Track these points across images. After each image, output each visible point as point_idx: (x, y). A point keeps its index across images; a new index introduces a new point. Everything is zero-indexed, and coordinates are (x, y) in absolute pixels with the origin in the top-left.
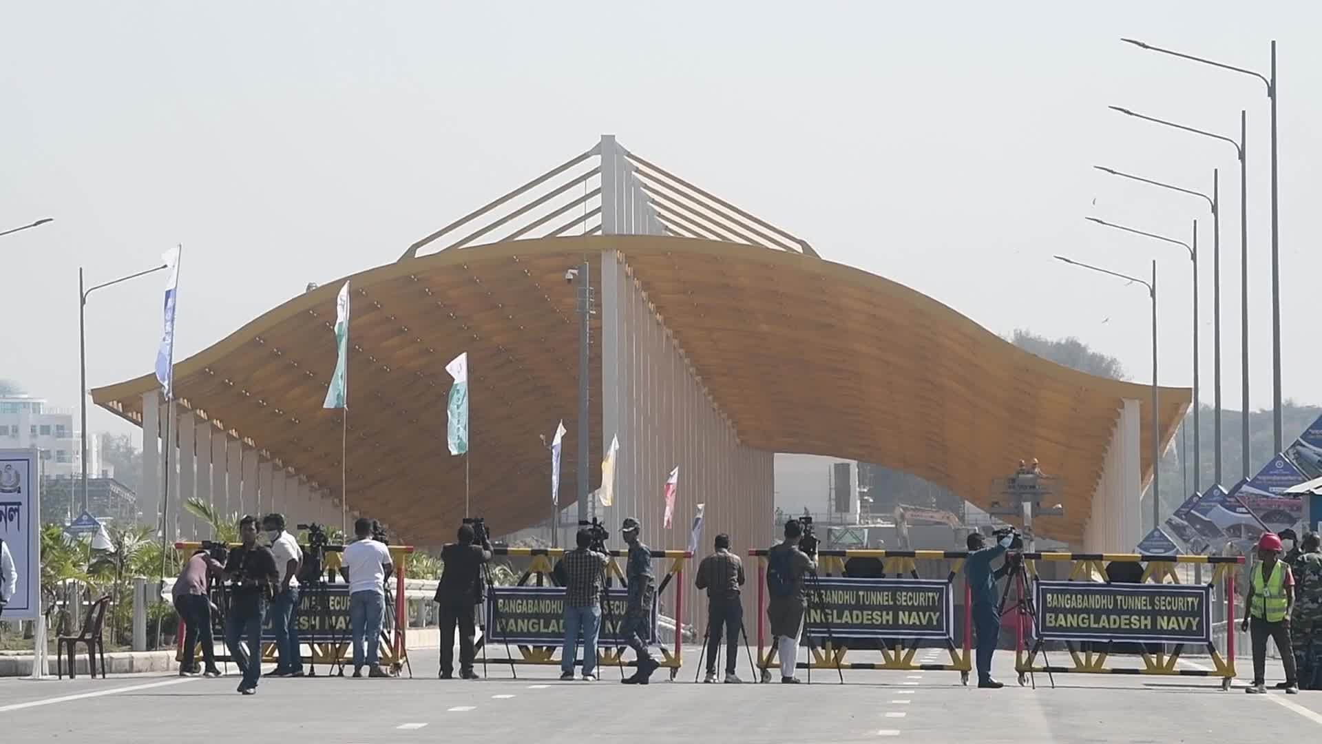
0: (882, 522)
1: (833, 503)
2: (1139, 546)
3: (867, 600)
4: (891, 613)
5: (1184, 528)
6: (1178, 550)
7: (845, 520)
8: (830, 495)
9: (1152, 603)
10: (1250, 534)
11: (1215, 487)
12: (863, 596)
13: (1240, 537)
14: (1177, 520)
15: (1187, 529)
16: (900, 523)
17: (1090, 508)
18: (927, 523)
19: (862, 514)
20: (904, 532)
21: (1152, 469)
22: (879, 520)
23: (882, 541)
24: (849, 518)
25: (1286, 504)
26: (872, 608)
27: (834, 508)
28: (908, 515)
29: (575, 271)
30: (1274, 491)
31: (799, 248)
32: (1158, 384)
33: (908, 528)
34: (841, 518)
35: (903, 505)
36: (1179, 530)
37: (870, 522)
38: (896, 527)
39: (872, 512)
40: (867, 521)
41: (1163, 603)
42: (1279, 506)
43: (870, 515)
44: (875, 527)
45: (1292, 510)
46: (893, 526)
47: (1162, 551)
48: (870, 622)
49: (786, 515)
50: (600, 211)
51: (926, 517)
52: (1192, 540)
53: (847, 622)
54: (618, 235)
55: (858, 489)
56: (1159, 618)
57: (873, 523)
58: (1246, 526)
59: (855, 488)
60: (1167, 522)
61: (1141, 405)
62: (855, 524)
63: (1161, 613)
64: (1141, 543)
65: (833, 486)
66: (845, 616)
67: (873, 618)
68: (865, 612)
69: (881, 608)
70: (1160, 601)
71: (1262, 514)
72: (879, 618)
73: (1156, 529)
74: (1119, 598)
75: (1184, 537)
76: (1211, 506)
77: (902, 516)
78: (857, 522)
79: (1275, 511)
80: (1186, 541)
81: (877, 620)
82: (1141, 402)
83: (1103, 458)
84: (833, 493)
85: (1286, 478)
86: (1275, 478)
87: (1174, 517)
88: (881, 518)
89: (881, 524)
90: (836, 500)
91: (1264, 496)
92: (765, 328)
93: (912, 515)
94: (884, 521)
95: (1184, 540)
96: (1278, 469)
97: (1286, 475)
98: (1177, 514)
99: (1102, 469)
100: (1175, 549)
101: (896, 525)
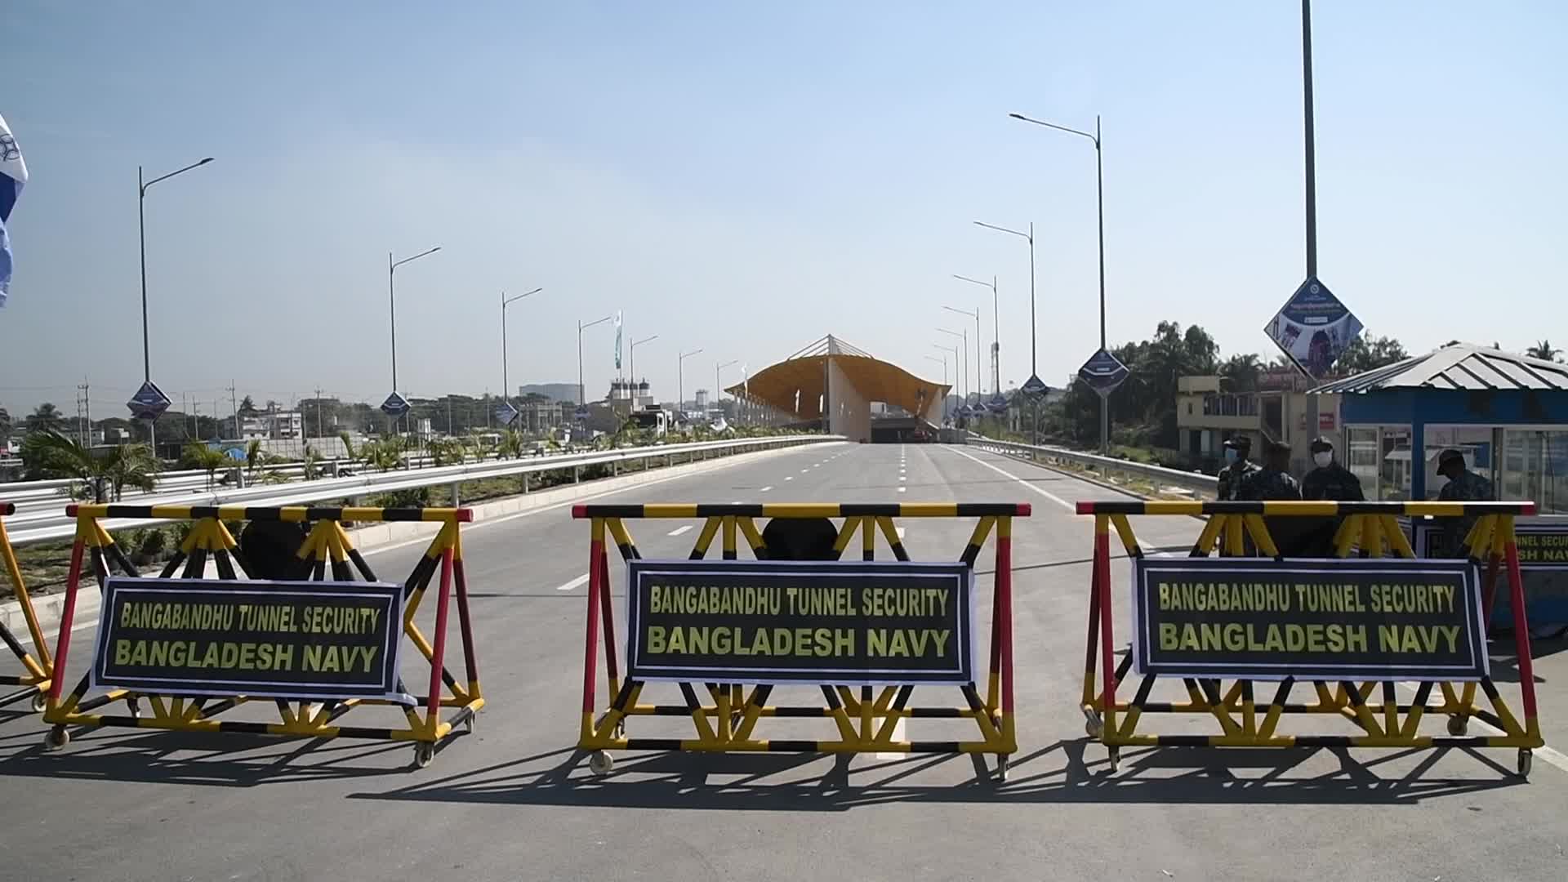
3: (804, 606)
4: (851, 632)
9: (1366, 600)
12: (796, 597)
26: (815, 621)
41: (1386, 598)
48: (808, 652)
53: (761, 653)
56: (1382, 629)
63: (1386, 619)
66: (757, 641)
67: (815, 643)
68: (799, 632)
69: (832, 622)
70: (1380, 595)
72: (828, 644)
74: (1300, 588)
81: (823, 648)
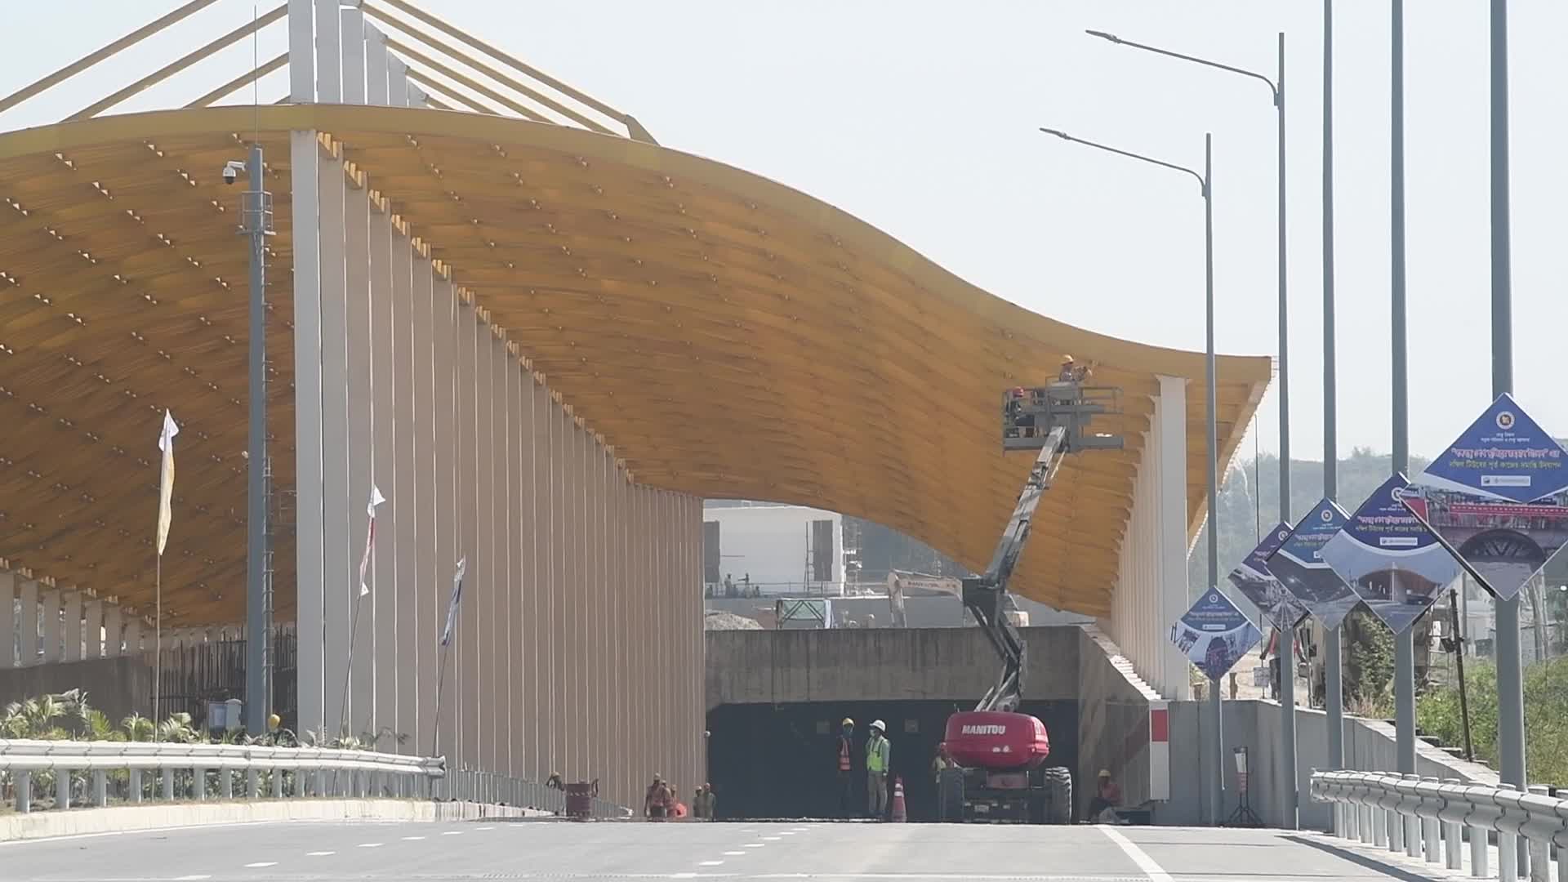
0: (873, 593)
1: (811, 568)
2: (1183, 619)
5: (1263, 586)
6: (1249, 624)
7: (826, 590)
8: (807, 559)
10: (1409, 592)
11: (1324, 504)
13: (1387, 597)
14: (1250, 572)
15: (1267, 589)
16: (895, 593)
17: (1117, 564)
18: (931, 594)
19: (847, 583)
20: (899, 604)
21: (1205, 503)
22: (869, 591)
23: (873, 616)
24: (830, 586)
25: (1519, 515)
27: (812, 576)
28: (904, 583)
29: (240, 165)
30: (1492, 484)
31: (622, 131)
32: (1216, 351)
33: (904, 600)
34: (822, 588)
35: (898, 571)
36: (1253, 590)
37: (857, 592)
38: (890, 599)
39: (859, 580)
40: (852, 591)
42: (1504, 521)
43: (858, 584)
44: (864, 599)
45: (1534, 529)
46: (887, 597)
47: (1223, 627)
49: (752, 584)
50: (287, 61)
51: (926, 585)
52: (1276, 608)
54: (318, 104)
55: (842, 552)
57: (863, 594)
58: (1399, 573)
59: (839, 551)
60: (1232, 577)
61: (1187, 388)
62: (839, 595)
64: (1188, 614)
65: (811, 548)
71: (1463, 538)
73: (1213, 591)
75: (1262, 603)
76: (1317, 541)
77: (897, 583)
78: (842, 592)
79: (1495, 530)
80: (1266, 609)
82: (1188, 381)
83: (1131, 486)
84: (811, 555)
85: (1520, 453)
86: (1493, 453)
87: (1245, 566)
88: (872, 587)
89: (871, 595)
90: (814, 564)
91: (1469, 497)
92: (609, 285)
93: (909, 583)
94: (875, 592)
95: (1261, 607)
96: (1503, 431)
97: (1523, 446)
98: (1250, 561)
99: (1131, 504)
100: (1246, 623)
101: (890, 595)
